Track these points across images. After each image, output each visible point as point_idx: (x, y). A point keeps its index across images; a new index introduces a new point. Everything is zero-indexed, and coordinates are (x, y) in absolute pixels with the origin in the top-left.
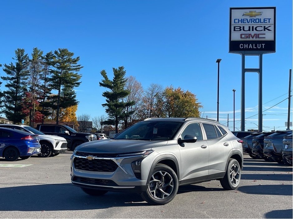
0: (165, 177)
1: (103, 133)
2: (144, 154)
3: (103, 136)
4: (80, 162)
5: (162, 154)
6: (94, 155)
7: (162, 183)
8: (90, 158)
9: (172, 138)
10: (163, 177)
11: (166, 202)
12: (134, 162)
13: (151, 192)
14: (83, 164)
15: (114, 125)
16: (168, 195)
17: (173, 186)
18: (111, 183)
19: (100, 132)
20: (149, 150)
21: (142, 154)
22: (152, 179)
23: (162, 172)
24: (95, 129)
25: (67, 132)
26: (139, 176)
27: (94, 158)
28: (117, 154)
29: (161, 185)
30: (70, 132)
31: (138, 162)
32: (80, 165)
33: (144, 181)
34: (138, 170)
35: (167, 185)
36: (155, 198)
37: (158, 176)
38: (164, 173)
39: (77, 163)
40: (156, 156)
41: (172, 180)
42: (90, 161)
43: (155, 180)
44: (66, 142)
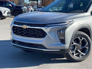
0: (82, 41)
1: (30, 5)
2: (67, 24)
3: (31, 8)
4: (17, 29)
5: (80, 24)
6: (28, 25)
7: (80, 46)
8: (25, 27)
9: (86, 11)
10: (81, 42)
11: (83, 60)
12: (60, 31)
13: (71, 53)
14: (20, 31)
15: (36, 1)
16: (84, 54)
17: (88, 48)
18: (41, 46)
19: (28, 5)
20: (71, 21)
21: (66, 25)
22: (73, 43)
23: (80, 38)
24: (26, 3)
25: (10, 5)
26: (63, 41)
27: (28, 27)
28: (46, 24)
29: (79, 47)
30: (12, 5)
31: (63, 30)
32: (17, 32)
33: (67, 46)
34: (63, 37)
35: (83, 47)
36: (75, 57)
37: (77, 41)
38: (81, 39)
39: (15, 30)
40: (76, 25)
41: (87, 43)
42: (24, 29)
43: (75, 44)
44: (10, 11)
